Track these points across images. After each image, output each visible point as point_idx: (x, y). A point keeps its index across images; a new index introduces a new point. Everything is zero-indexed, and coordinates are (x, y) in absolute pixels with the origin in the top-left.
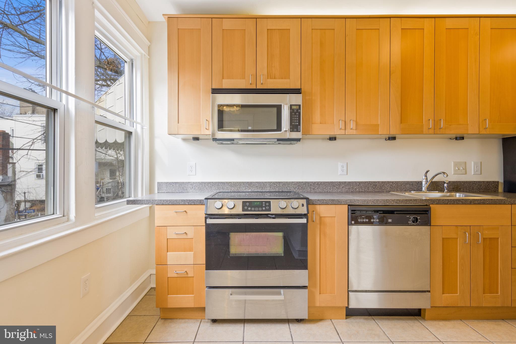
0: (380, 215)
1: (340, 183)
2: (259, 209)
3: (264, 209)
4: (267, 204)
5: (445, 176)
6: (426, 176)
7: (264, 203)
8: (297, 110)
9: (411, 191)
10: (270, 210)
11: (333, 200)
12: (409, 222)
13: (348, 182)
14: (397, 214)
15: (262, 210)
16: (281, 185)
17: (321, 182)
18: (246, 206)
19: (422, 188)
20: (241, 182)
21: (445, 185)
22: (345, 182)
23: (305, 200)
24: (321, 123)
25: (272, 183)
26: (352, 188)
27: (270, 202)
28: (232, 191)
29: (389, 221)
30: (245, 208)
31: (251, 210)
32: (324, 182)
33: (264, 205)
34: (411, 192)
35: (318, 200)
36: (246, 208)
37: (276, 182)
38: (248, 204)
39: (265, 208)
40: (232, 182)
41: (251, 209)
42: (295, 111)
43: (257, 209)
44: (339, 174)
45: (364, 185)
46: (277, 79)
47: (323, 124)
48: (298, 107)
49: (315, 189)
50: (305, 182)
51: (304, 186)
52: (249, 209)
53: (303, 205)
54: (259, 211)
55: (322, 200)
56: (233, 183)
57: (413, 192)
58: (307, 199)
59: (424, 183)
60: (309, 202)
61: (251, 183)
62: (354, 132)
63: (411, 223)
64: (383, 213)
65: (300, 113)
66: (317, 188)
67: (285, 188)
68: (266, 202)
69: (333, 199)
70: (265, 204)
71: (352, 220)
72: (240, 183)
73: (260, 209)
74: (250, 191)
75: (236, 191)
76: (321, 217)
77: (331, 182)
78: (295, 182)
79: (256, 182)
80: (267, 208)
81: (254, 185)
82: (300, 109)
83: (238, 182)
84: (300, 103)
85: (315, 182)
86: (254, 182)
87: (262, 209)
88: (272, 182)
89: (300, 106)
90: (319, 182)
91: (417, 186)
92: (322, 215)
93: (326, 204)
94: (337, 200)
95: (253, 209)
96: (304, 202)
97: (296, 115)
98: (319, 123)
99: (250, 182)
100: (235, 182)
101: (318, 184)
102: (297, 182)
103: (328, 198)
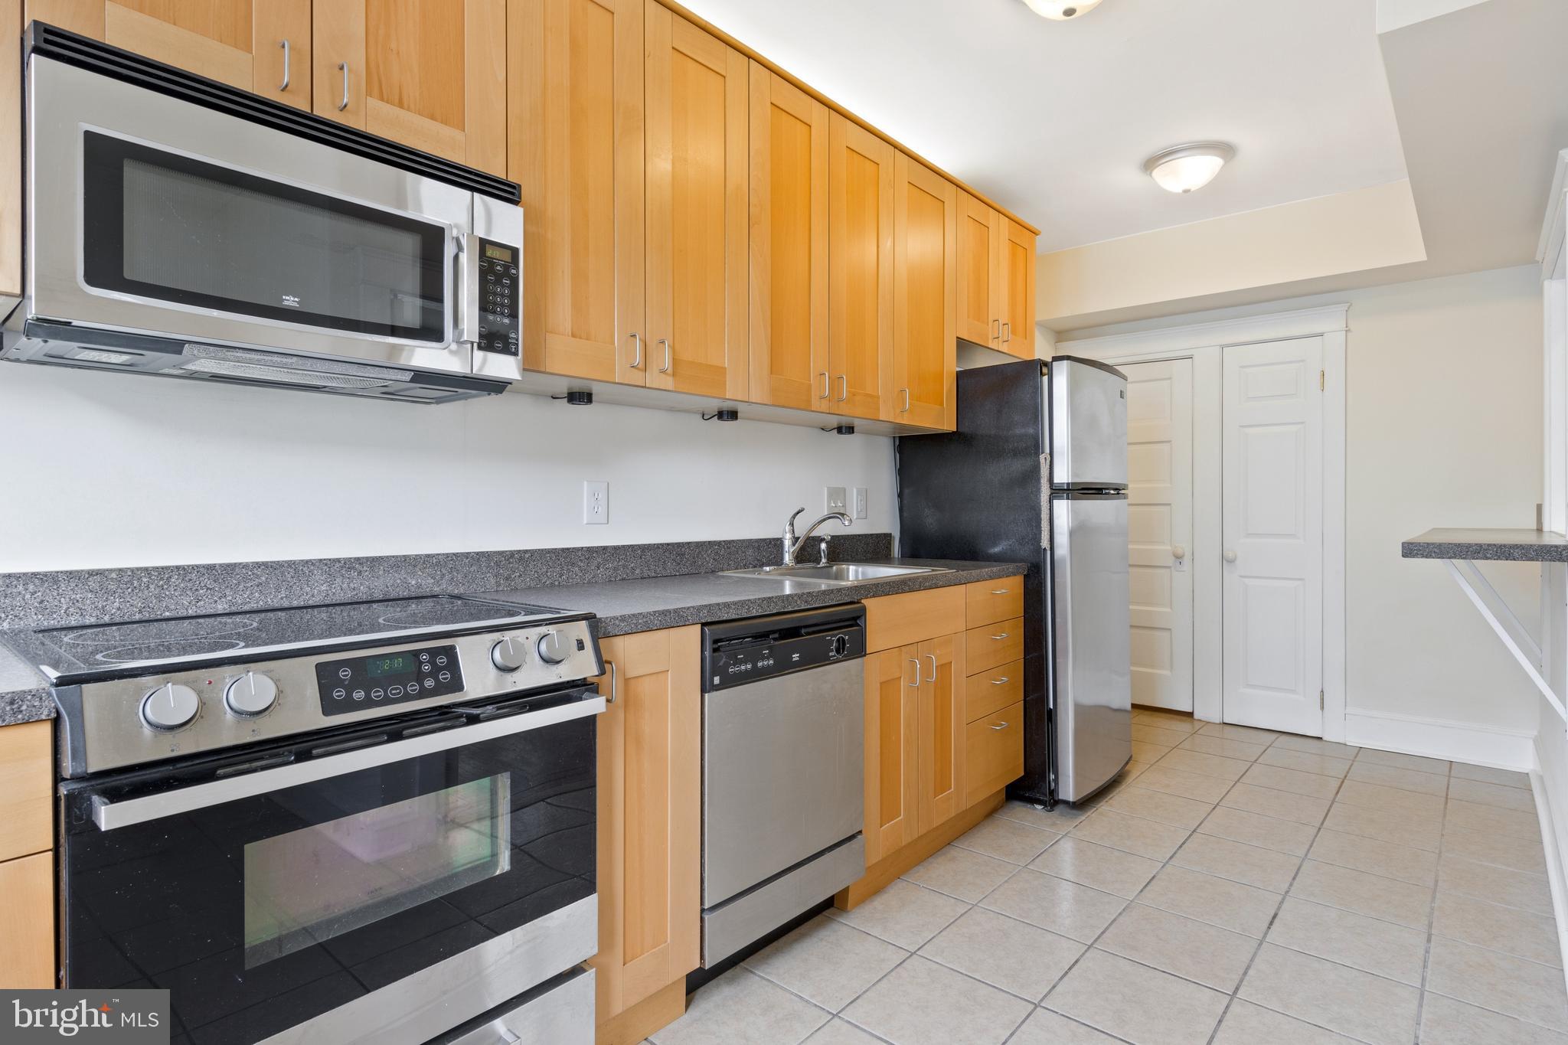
0: (777, 643)
1: (590, 550)
2: (405, 689)
3: (429, 683)
4: (442, 660)
5: (847, 523)
6: (792, 524)
7: (424, 657)
8: (506, 268)
9: (763, 565)
10: (457, 685)
11: (664, 613)
12: (831, 654)
13: (611, 546)
14: (808, 634)
15: (423, 694)
16: (381, 572)
17: (532, 552)
18: (340, 683)
19: (782, 559)
20: (167, 568)
21: (823, 546)
22: (605, 548)
23: (584, 623)
24: (573, 336)
25: (337, 565)
26: (624, 566)
27: (452, 648)
28: (107, 619)
29: (794, 659)
30: (335, 695)
31: (368, 703)
32: (542, 550)
33: (426, 668)
34: (765, 568)
35: (623, 618)
36: (339, 694)
37: (358, 559)
38: (345, 674)
39: (436, 679)
40: (111, 571)
41: (368, 695)
42: (498, 268)
43: (394, 691)
44: (585, 522)
45: (654, 555)
46: (409, 109)
47: (581, 338)
48: (507, 256)
49: (513, 576)
50: (477, 553)
51: (472, 569)
52: (359, 695)
53: (581, 645)
54: (407, 698)
55: (633, 615)
56: (114, 575)
57: (768, 569)
58: (589, 618)
59: (787, 543)
60: (599, 630)
61: (230, 568)
62: (668, 383)
63: (834, 656)
64: (782, 638)
65: (515, 281)
66: (520, 576)
67: (399, 581)
68: (434, 652)
69: (661, 608)
70: (433, 663)
71: (713, 674)
72: (163, 573)
73: (413, 687)
74: (221, 607)
75: (137, 617)
76: (627, 681)
77: (563, 550)
78: (437, 554)
79: (258, 565)
80: (445, 676)
81: (246, 579)
82: (517, 267)
83: (146, 569)
84: (516, 240)
85: (512, 554)
86: (245, 566)
87: (421, 685)
88: (338, 560)
89: (514, 252)
90: (526, 551)
91: (767, 551)
92: (631, 674)
93: (645, 628)
94: (676, 611)
95: (377, 694)
96: (582, 630)
97: (503, 286)
98: (570, 334)
99: (221, 565)
100: (132, 570)
101: (521, 559)
102: (447, 555)
103: (651, 609)
